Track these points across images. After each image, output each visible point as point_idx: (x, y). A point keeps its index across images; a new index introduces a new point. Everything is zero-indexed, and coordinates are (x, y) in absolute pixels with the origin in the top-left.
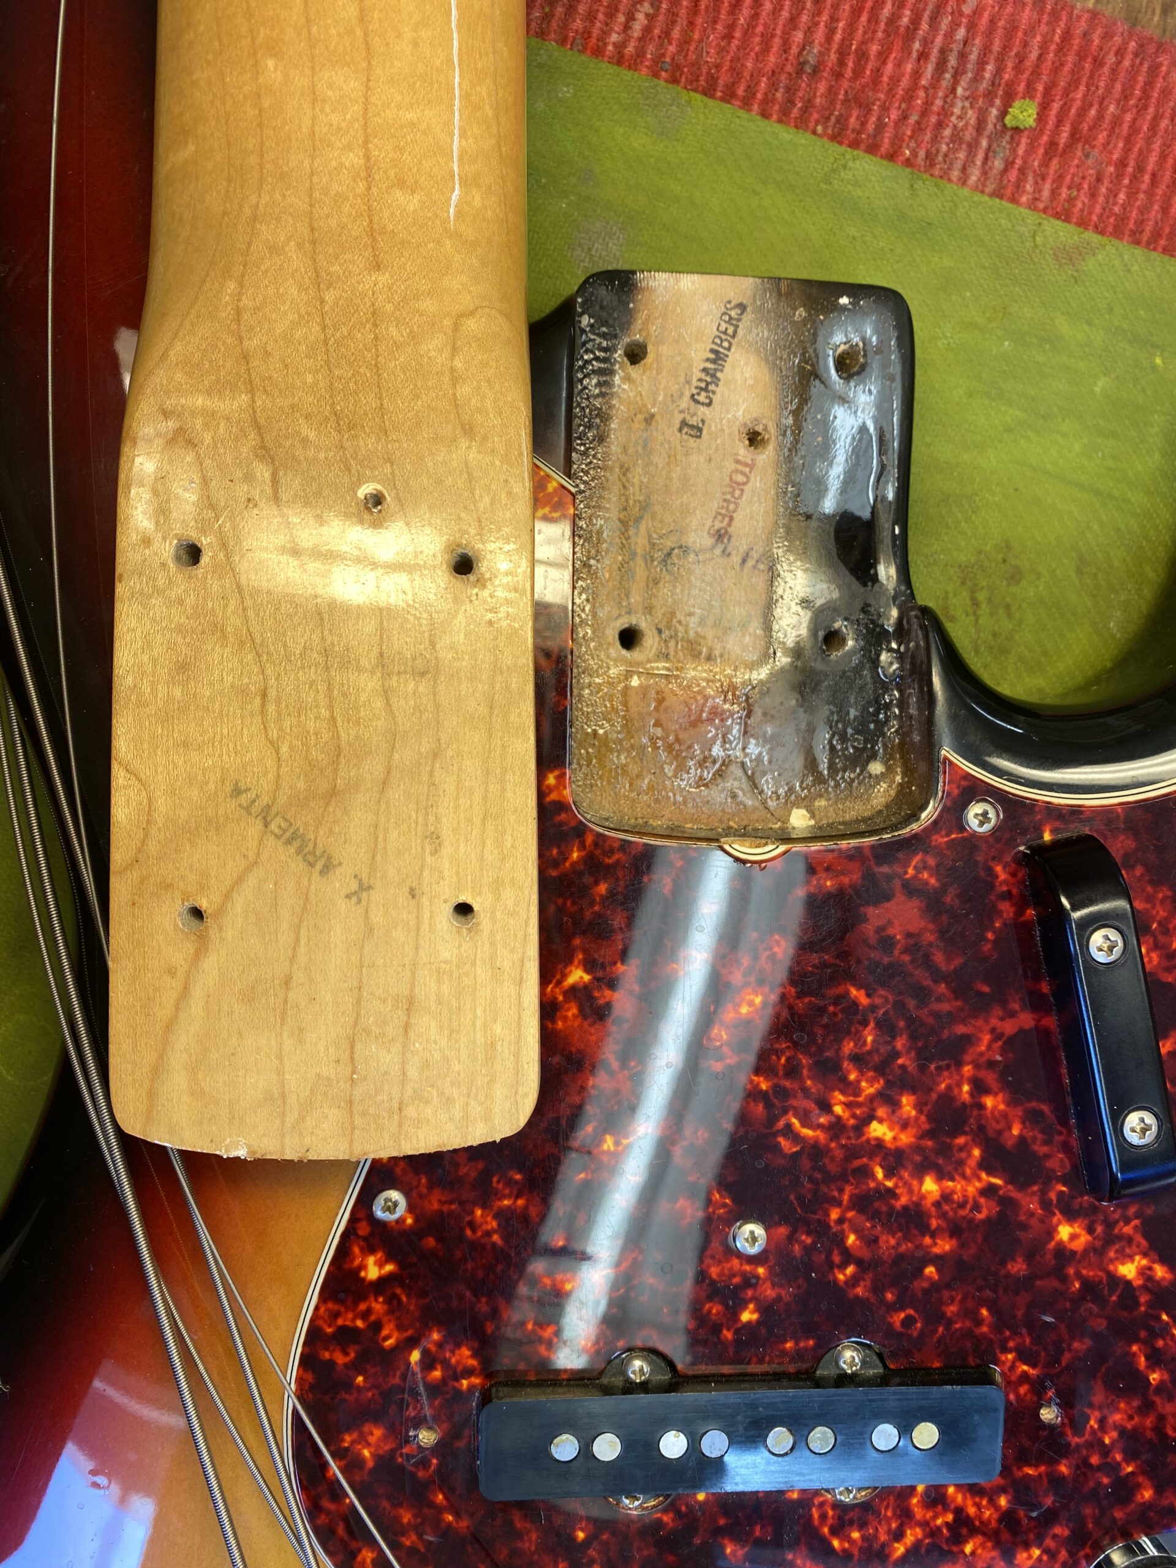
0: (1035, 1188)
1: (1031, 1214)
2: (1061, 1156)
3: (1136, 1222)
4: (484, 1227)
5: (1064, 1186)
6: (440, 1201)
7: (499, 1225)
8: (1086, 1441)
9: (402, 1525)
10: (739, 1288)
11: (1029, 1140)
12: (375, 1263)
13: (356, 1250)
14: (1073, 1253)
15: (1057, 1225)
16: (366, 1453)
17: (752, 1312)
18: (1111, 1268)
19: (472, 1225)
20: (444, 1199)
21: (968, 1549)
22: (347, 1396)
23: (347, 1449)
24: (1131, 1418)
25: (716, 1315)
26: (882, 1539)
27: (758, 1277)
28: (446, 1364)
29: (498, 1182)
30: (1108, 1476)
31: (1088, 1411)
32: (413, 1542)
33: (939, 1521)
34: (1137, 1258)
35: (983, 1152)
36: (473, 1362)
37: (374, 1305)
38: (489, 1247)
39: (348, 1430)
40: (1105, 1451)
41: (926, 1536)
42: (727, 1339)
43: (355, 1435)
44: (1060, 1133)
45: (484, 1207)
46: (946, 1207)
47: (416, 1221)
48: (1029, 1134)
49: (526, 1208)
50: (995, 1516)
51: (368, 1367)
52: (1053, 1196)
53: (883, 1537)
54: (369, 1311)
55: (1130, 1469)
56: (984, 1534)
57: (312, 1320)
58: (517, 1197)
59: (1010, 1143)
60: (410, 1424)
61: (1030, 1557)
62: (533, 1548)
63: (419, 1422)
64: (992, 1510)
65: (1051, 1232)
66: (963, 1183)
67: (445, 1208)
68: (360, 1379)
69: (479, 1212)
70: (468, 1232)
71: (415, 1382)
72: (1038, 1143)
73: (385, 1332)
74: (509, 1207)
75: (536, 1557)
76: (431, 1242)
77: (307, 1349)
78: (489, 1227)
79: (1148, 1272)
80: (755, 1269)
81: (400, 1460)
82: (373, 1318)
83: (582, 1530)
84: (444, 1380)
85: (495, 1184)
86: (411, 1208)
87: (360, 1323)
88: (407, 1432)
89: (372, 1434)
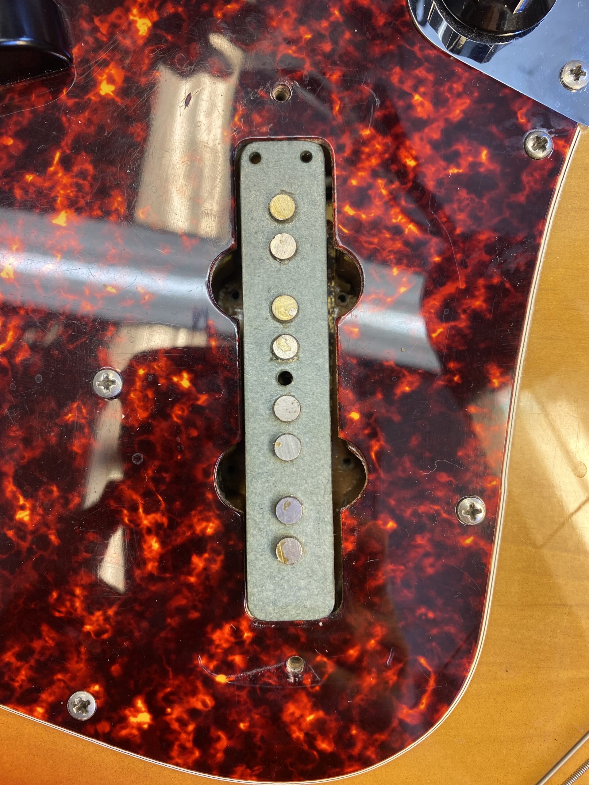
0: (64, 119)
1: (90, 122)
2: (33, 97)
3: (97, 22)
4: (101, 622)
5: (61, 92)
6: (77, 662)
7: (99, 610)
8: (308, 56)
9: (377, 684)
10: (158, 391)
11: (18, 128)
12: (135, 716)
13: (124, 732)
14: (127, 79)
15: (100, 96)
16: (310, 718)
17: (181, 378)
18: (141, 42)
19: (99, 633)
20: (75, 659)
21: (411, 163)
22: (258, 736)
23: (307, 734)
24: (286, 14)
25: (183, 411)
26: (399, 245)
27: (147, 375)
28: (229, 651)
29: (60, 612)
30: (343, 33)
31: (279, 56)
32: (394, 674)
33: (384, 192)
34: (131, 17)
35: (29, 172)
36: (227, 629)
37: (174, 716)
38: (120, 618)
39: (288, 735)
40: (318, 37)
41: (398, 205)
42: (207, 400)
43: (294, 728)
44: (12, 99)
45: (83, 624)
46: (82, 203)
47: (96, 682)
48: (12, 128)
49: (83, 587)
50: (380, 138)
51: (231, 719)
52: (71, 103)
53: (398, 245)
54: (179, 720)
55: (337, 13)
56: (398, 148)
57: (189, 768)
58: (73, 595)
59: (21, 146)
60: (284, 681)
61: (422, 104)
62: (402, 567)
63: (282, 673)
64: (374, 142)
65: (105, 101)
66: (58, 188)
67: (83, 657)
68: (242, 725)
69: (88, 628)
70: (105, 636)
71: (245, 679)
72: (21, 119)
73: (199, 706)
74: (83, 602)
75: (411, 565)
76: (115, 669)
77: (215, 773)
78: (101, 618)
79: (145, 6)
80: (139, 377)
81: (317, 688)
82: (185, 717)
83: (386, 523)
84: (243, 653)
85: (62, 615)
86: (84, 687)
87: (191, 728)
88: (290, 684)
89: (293, 713)
